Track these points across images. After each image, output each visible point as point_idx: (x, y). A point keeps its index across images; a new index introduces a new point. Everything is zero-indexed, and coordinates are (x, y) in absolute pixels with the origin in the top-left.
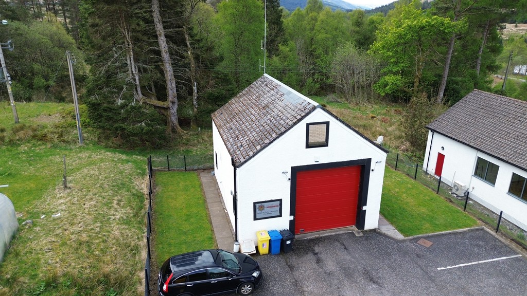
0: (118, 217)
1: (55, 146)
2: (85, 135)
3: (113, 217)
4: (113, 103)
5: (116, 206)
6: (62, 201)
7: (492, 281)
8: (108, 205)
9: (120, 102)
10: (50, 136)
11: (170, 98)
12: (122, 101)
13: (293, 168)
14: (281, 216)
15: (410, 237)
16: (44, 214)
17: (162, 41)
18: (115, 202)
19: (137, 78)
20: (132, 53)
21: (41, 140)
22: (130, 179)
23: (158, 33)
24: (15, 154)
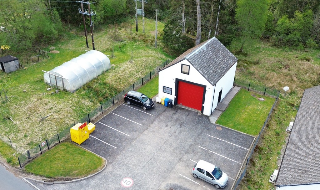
0: (137, 76)
1: (147, 46)
2: (160, 44)
3: (135, 76)
4: (171, 33)
5: (140, 73)
6: (126, 66)
7: (218, 147)
8: (137, 72)
9: (174, 33)
10: (148, 41)
11: (197, 36)
12: (175, 33)
13: (176, 79)
14: (171, 94)
15: (217, 124)
16: (119, 67)
17: (198, 7)
18: (141, 72)
19: (184, 23)
20: (184, 12)
21: (145, 42)
22: (156, 66)
23: (197, 4)
24: (133, 46)
